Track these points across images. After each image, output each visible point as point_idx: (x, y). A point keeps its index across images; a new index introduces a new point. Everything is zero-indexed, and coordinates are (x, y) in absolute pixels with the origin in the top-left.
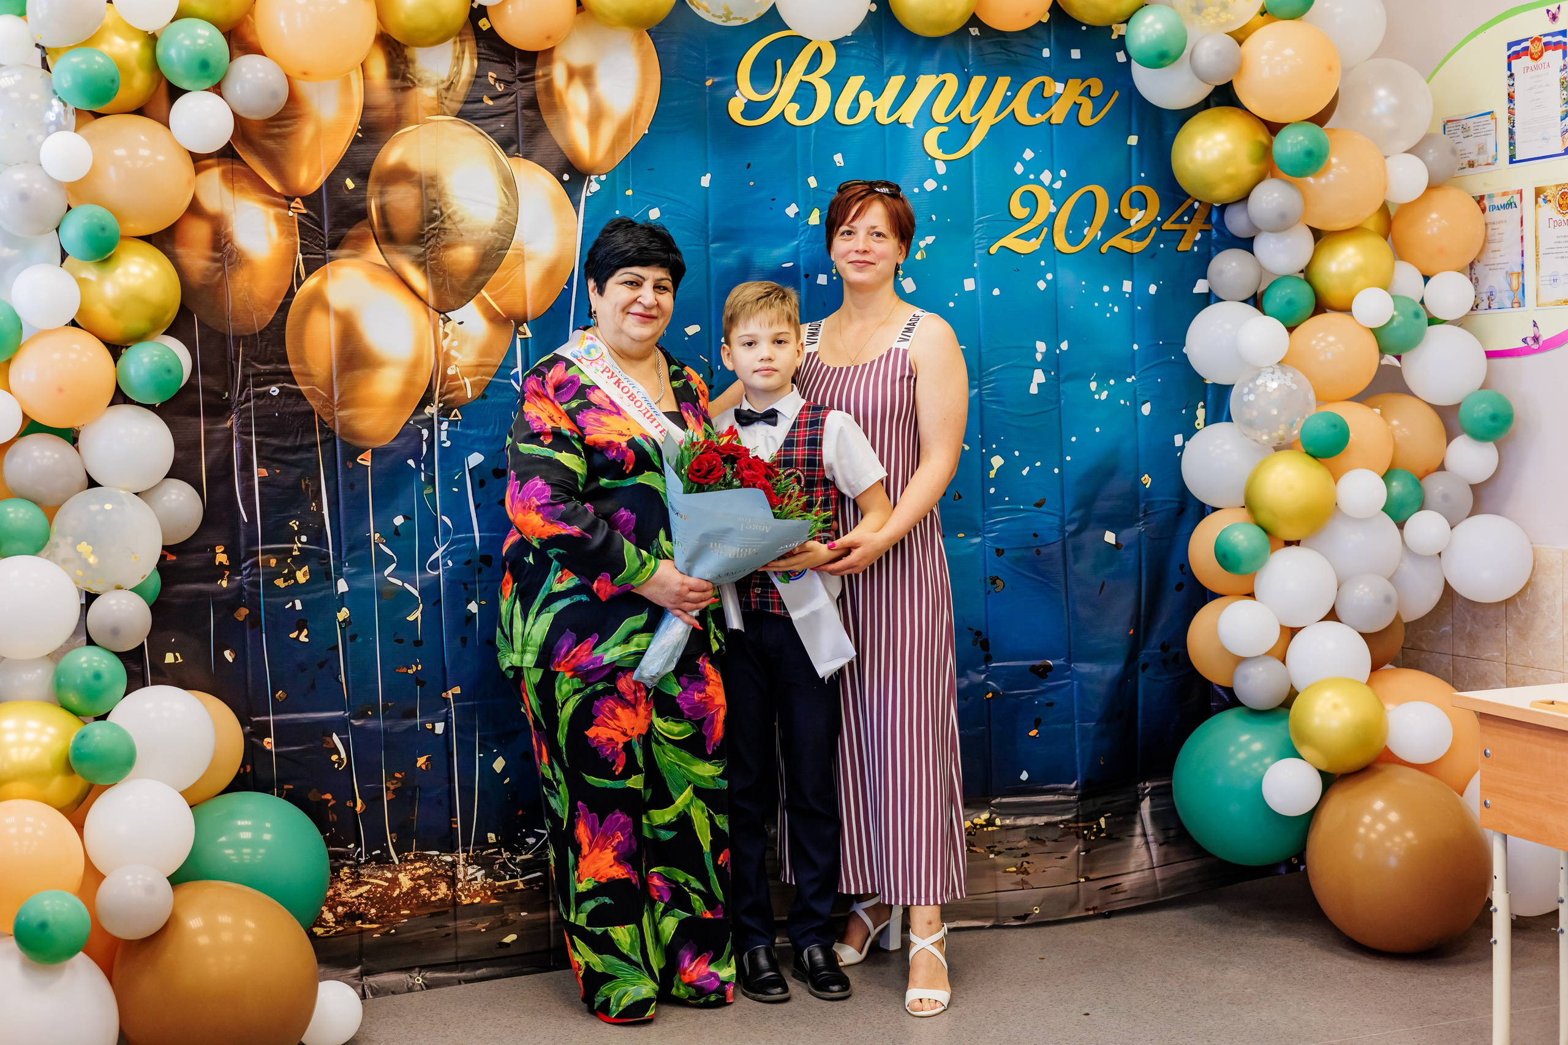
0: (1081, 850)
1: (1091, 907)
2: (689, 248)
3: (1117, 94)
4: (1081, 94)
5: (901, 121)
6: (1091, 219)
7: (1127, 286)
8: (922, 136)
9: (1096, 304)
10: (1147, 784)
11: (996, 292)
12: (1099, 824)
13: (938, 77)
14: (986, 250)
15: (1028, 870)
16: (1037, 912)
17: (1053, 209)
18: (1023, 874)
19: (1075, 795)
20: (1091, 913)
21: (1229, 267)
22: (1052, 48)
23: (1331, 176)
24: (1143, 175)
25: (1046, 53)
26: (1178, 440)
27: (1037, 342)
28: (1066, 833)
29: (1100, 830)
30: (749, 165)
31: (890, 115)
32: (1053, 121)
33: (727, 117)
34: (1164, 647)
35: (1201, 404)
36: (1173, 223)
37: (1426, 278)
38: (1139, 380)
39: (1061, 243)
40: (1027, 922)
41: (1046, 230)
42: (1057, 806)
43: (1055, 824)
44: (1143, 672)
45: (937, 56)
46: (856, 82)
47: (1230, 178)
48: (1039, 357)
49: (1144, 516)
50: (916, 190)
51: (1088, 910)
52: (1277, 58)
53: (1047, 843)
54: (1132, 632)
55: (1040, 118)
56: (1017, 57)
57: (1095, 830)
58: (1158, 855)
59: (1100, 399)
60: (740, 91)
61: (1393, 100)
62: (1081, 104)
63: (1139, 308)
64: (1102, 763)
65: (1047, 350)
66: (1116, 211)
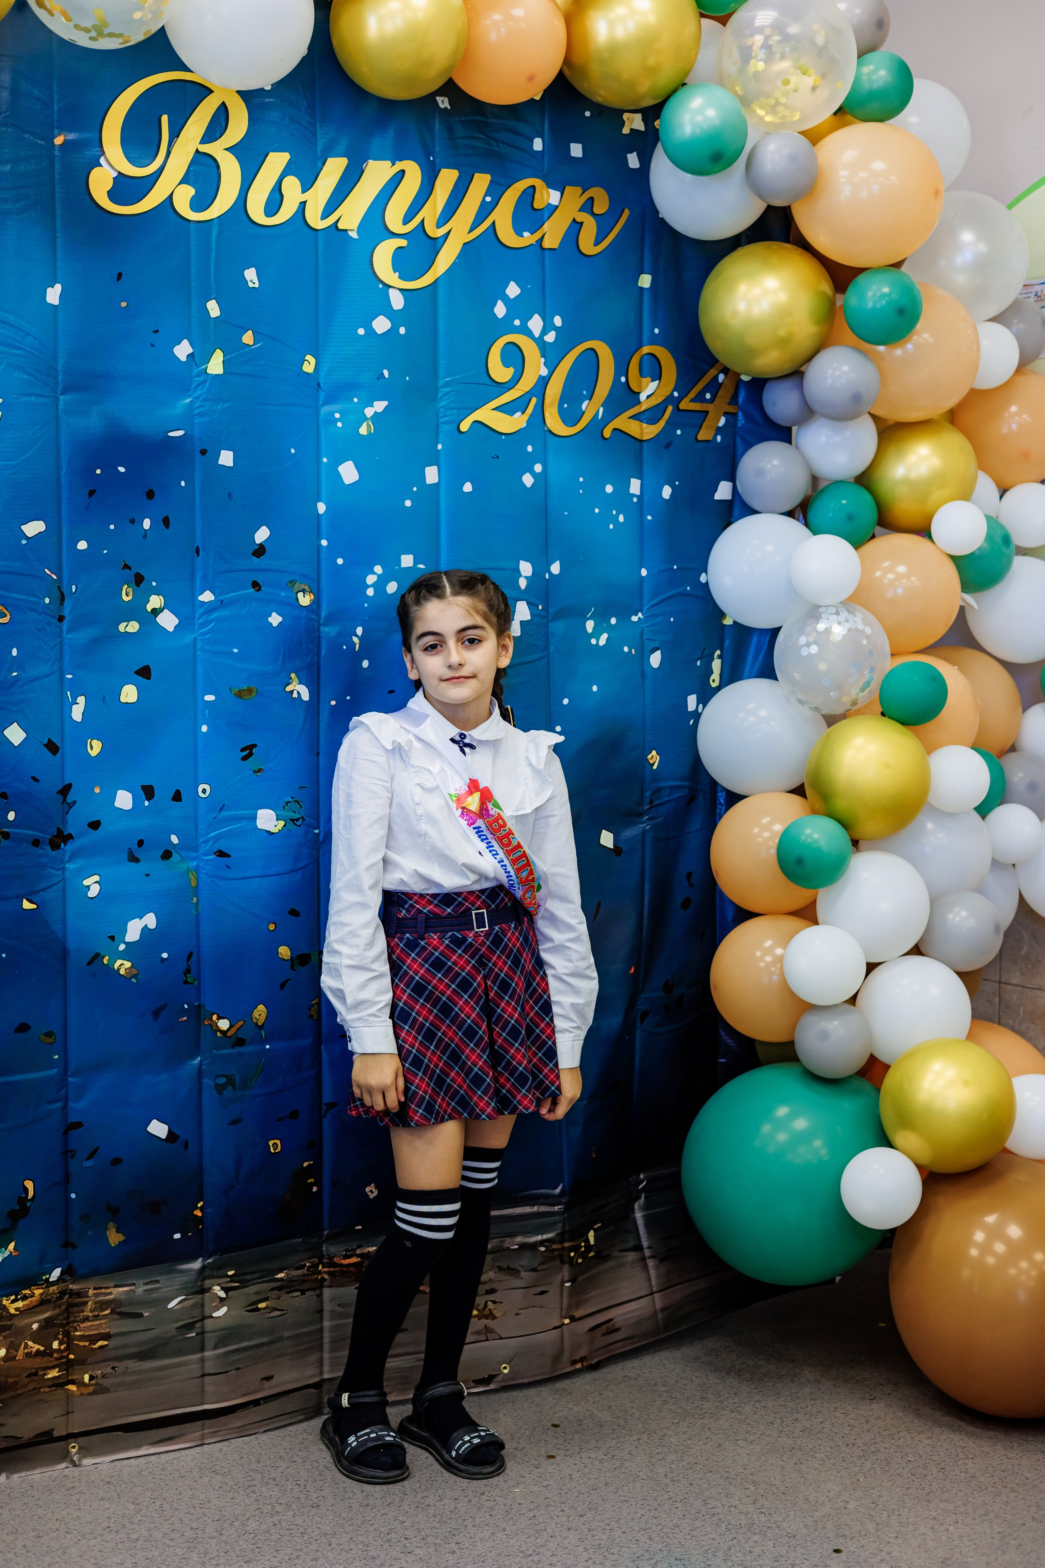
0: (566, 1278)
1: (578, 1358)
2: (27, 399)
3: (627, 213)
4: (580, 210)
5: (341, 226)
6: (592, 390)
7: (635, 486)
8: (371, 250)
9: (597, 511)
10: (642, 1176)
11: (468, 487)
12: (587, 1241)
13: (393, 164)
14: (456, 425)
15: (495, 1312)
16: (506, 1371)
17: (544, 372)
18: (487, 1318)
19: (561, 1204)
20: (579, 1366)
21: (769, 466)
22: (546, 139)
23: (909, 346)
24: (657, 331)
25: (538, 145)
26: (692, 702)
27: (522, 562)
28: (548, 1258)
29: (589, 1248)
30: (120, 276)
31: (324, 216)
32: (546, 244)
33: (87, 197)
34: (667, 988)
35: (718, 652)
36: (692, 401)
37: (1003, 492)
38: (647, 618)
39: (554, 422)
40: (492, 1386)
41: (534, 400)
42: (536, 1221)
43: (534, 1246)
44: (642, 1023)
45: (391, 133)
46: (277, 161)
47: (783, 342)
48: (523, 583)
49: (650, 808)
50: (361, 331)
51: (574, 1362)
52: (863, 174)
53: (523, 1274)
54: (632, 971)
55: (528, 239)
56: (498, 147)
57: (583, 1249)
58: (657, 1277)
59: (597, 644)
60: (106, 157)
61: (982, 247)
62: (582, 223)
63: (649, 518)
64: (594, 1156)
65: (533, 573)
66: (623, 379)
